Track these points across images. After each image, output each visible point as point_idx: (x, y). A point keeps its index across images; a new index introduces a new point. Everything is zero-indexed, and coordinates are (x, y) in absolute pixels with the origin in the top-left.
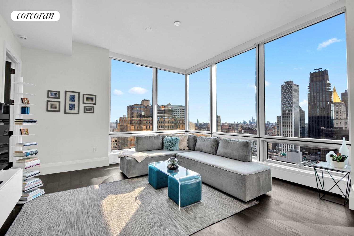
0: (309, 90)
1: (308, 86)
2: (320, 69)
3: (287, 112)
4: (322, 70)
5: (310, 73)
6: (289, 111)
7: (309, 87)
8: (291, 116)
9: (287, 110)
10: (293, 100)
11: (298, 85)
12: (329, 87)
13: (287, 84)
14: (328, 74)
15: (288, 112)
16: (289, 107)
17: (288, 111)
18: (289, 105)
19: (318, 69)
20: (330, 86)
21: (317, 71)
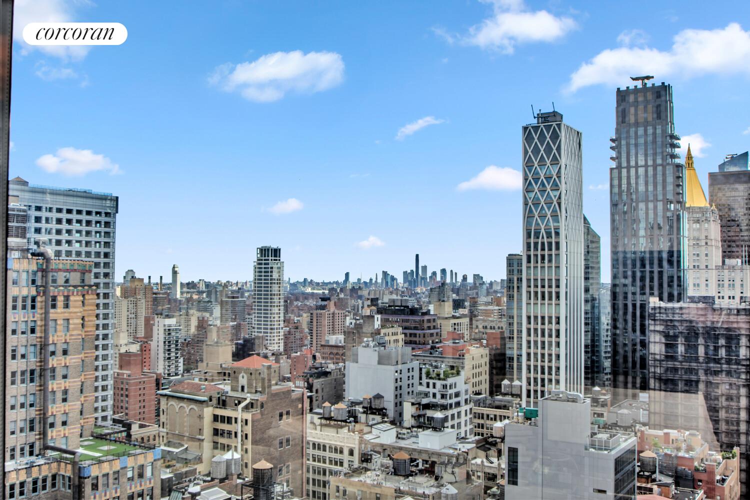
0: (614, 154)
1: (613, 140)
2: (648, 78)
3: (543, 238)
4: (653, 84)
5: (618, 89)
6: (549, 235)
7: (614, 145)
8: (557, 255)
9: (543, 231)
10: (564, 192)
11: (578, 133)
12: (676, 149)
13: (542, 125)
14: (671, 102)
15: (548, 238)
16: (549, 216)
17: (546, 233)
18: (549, 208)
19: (643, 79)
20: (679, 147)
21: (639, 84)
